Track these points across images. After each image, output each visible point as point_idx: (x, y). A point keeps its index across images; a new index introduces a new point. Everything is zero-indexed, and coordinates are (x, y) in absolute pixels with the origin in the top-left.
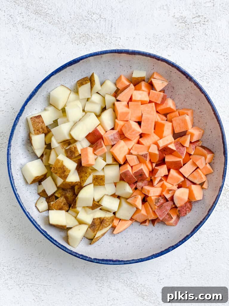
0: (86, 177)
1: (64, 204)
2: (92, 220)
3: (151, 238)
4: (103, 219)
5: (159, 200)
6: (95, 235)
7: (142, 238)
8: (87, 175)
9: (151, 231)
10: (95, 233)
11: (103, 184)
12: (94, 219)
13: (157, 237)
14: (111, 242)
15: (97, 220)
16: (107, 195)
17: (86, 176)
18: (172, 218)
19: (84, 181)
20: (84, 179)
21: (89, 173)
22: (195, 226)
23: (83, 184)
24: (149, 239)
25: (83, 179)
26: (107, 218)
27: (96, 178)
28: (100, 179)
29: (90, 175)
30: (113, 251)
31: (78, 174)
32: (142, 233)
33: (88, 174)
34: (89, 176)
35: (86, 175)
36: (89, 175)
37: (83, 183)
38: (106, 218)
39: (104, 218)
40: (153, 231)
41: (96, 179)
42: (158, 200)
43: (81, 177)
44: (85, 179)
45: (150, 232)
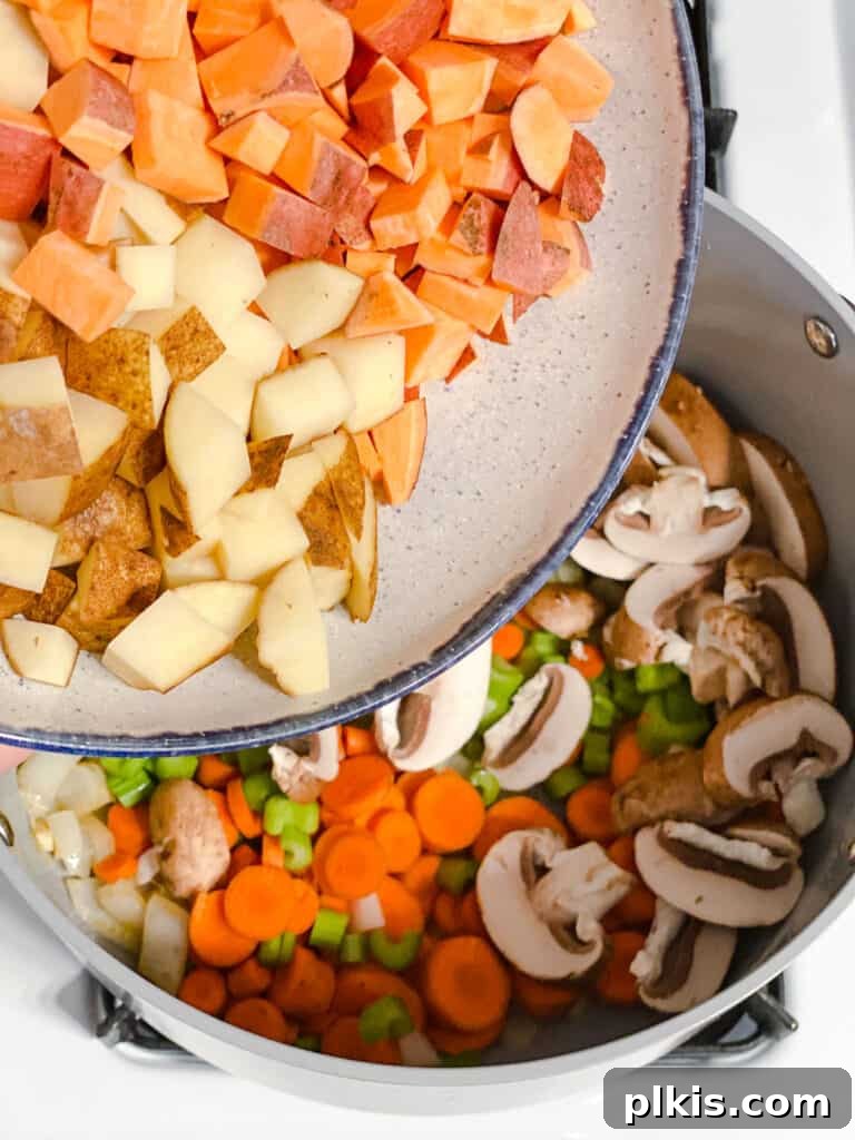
0: (138, 380)
1: (131, 568)
2: (298, 523)
3: (538, 395)
4: (327, 485)
5: (476, 224)
6: (353, 568)
7: (505, 425)
8: (137, 366)
9: (516, 371)
10: (347, 561)
11: (217, 348)
12: (301, 517)
13: (559, 371)
14: (412, 545)
15: (313, 510)
16: (266, 378)
17: (135, 373)
18: (568, 251)
19: (143, 403)
20: (138, 392)
21: (136, 350)
22: (677, 205)
23: (147, 418)
24: (538, 404)
25: (130, 396)
26: (339, 469)
27: (173, 348)
28: (187, 337)
29: (147, 353)
30: (455, 566)
31: (89, 394)
32: (486, 407)
33: (135, 355)
34: (148, 363)
35: (128, 369)
36: (145, 359)
37: (144, 411)
38: (333, 470)
39: (328, 475)
40: (517, 364)
41: (174, 352)
42: (472, 224)
43: (114, 398)
44: (141, 388)
45: (510, 378)
